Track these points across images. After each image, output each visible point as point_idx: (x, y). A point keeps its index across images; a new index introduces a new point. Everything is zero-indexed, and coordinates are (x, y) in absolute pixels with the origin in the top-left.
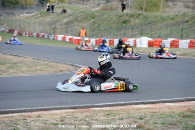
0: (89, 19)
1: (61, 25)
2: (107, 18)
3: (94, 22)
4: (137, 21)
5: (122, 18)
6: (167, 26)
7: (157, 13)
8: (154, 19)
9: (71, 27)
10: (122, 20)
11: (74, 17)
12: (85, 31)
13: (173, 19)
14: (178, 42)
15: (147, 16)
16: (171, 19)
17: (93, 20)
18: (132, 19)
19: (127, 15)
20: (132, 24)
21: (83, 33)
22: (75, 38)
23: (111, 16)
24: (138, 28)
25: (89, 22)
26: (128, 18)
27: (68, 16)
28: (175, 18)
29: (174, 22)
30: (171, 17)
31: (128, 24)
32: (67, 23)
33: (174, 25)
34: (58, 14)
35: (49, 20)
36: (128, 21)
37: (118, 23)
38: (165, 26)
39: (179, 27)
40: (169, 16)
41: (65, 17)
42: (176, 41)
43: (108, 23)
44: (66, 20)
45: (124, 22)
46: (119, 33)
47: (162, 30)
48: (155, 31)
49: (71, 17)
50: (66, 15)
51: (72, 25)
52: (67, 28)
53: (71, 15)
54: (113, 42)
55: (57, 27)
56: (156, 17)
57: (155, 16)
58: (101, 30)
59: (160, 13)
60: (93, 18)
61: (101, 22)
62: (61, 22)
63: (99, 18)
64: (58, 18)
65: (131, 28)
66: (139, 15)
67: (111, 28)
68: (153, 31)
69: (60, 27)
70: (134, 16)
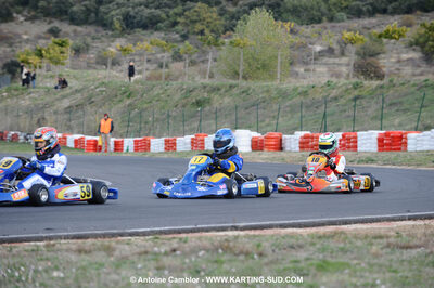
0: (119, 98)
1: (55, 113)
2: (159, 95)
3: (130, 105)
4: (227, 100)
5: (194, 94)
6: (293, 110)
7: (270, 84)
8: (264, 95)
9: (79, 117)
10: (194, 97)
11: (86, 95)
12: (110, 120)
13: (305, 93)
14: (317, 138)
15: (249, 89)
16: (299, 94)
17: (128, 102)
18: (215, 97)
19: (205, 87)
20: (216, 105)
21: (106, 126)
22: (88, 138)
23: (169, 92)
24: (230, 114)
25: (121, 105)
26: (206, 95)
27: (72, 93)
28: (310, 92)
29: (308, 100)
30: (300, 89)
31: (207, 108)
32: (69, 110)
33: (308, 107)
34: (48, 91)
35: (28, 102)
36: (208, 101)
37: (184, 106)
38: (288, 109)
39: (318, 111)
40: (295, 89)
41: (64, 97)
42: (313, 138)
43: (163, 108)
44: (66, 103)
45: (199, 103)
46: (186, 128)
47: (280, 119)
48: (267, 121)
49: (79, 96)
50: (67, 91)
51: (81, 112)
52: (70, 121)
53: (77, 91)
54: (175, 144)
55: (47, 117)
56: (268, 91)
57: (265, 89)
58: (146, 123)
59: (276, 83)
60: (128, 97)
61: (146, 106)
62: (55, 108)
63: (142, 96)
64: (47, 99)
65: (214, 116)
66: (231, 87)
67: (169, 116)
68: (263, 121)
69: (54, 117)
70: (219, 89)
